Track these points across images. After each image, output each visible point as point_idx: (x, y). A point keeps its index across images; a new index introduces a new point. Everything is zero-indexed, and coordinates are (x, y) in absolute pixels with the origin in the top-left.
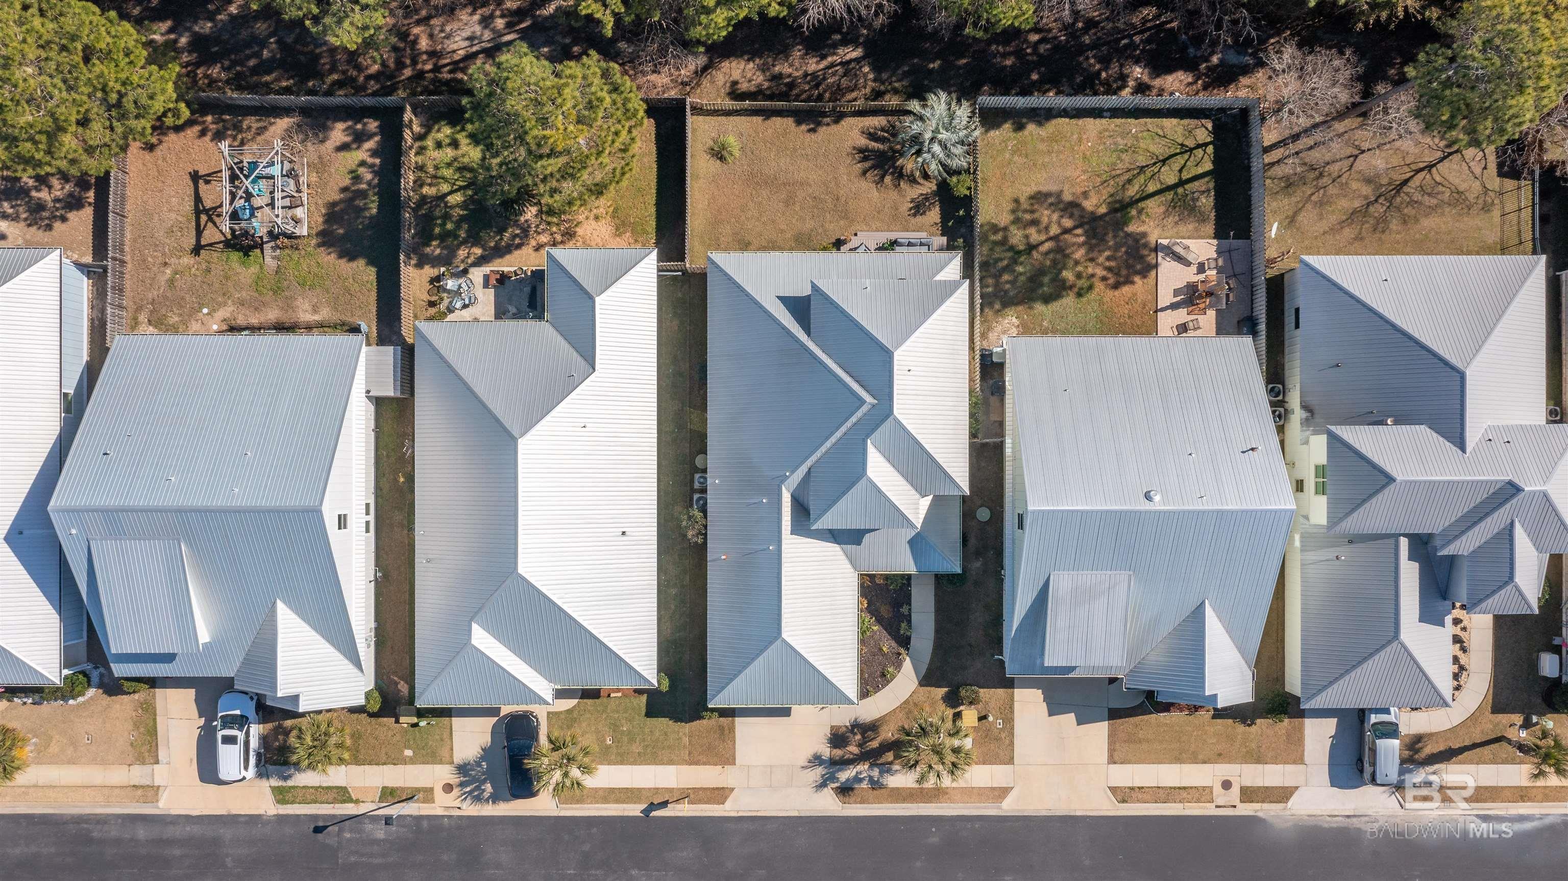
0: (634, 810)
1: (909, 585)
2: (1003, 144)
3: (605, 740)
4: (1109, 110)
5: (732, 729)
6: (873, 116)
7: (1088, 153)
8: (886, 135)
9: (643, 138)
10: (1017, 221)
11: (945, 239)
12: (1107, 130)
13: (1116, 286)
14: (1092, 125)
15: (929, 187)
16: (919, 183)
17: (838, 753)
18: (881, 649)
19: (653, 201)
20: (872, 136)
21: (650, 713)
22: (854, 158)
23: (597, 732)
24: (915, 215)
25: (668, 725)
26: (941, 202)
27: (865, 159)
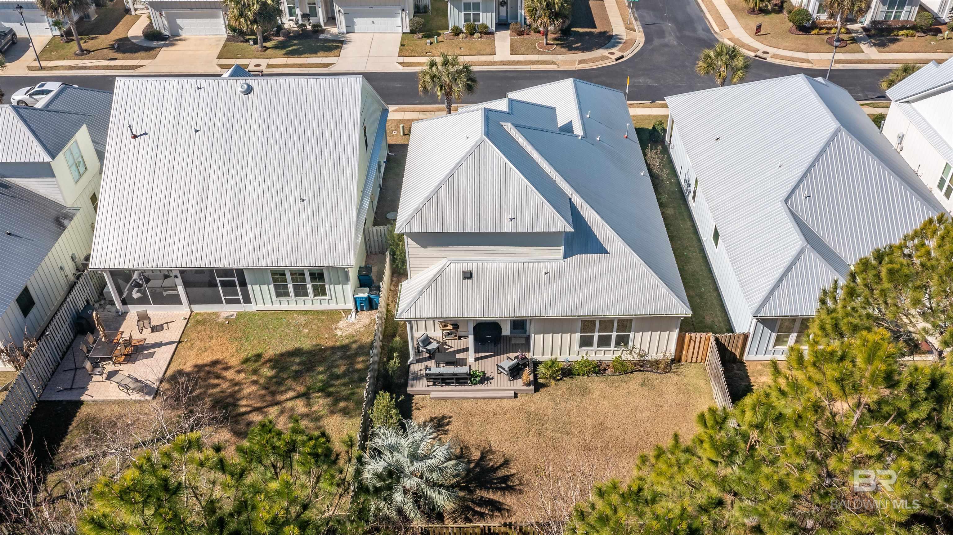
10: (318, 419)
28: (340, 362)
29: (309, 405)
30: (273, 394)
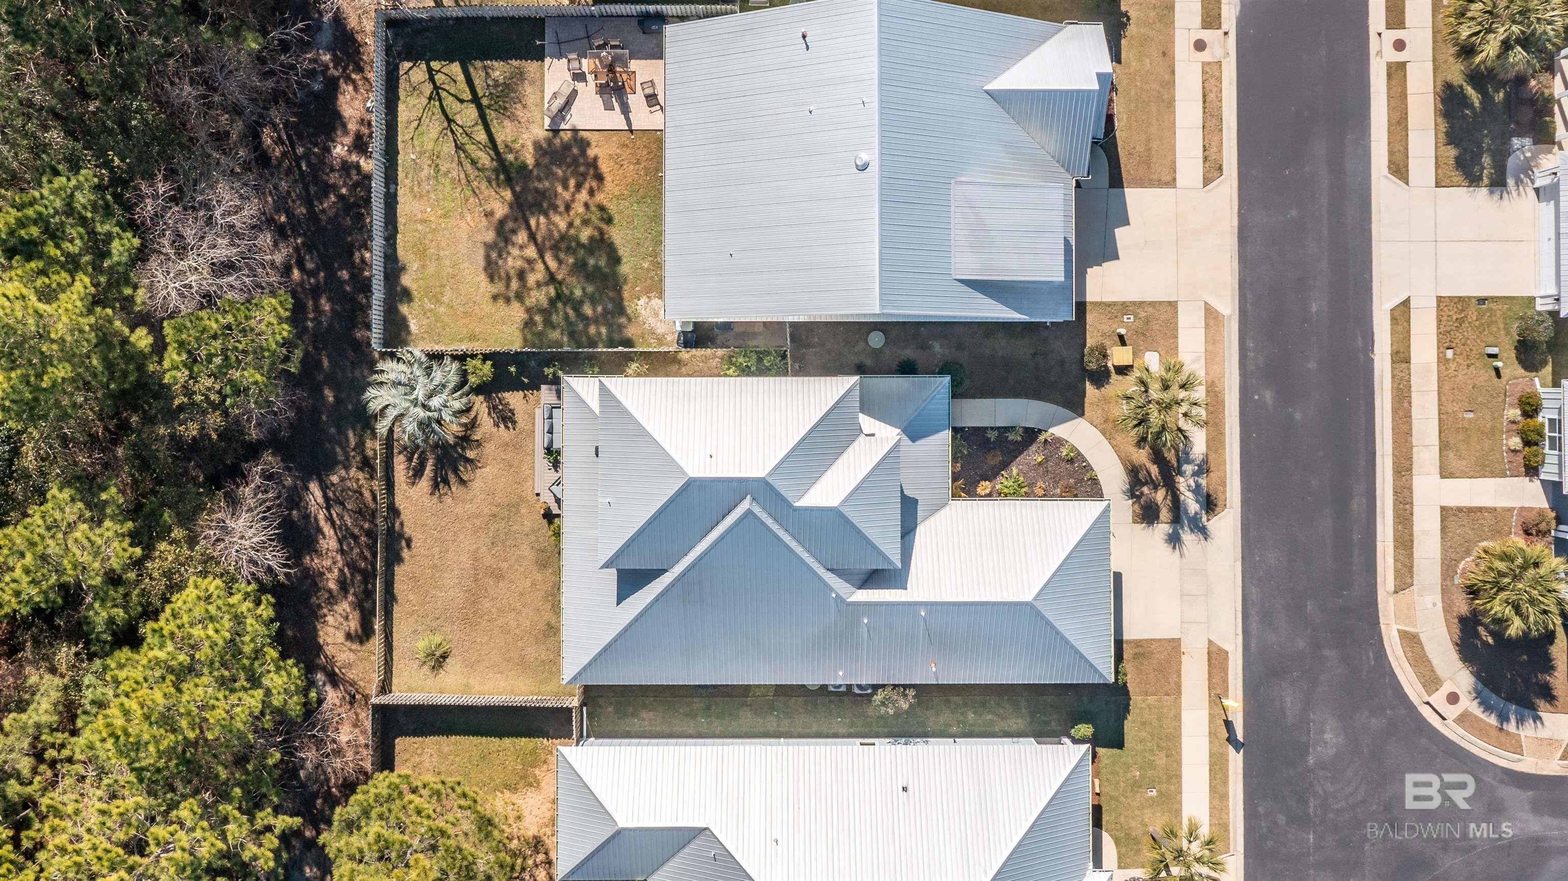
0: (1236, 761)
1: (962, 429)
2: (429, 314)
3: (1152, 798)
4: (387, 186)
5: (1138, 643)
6: (393, 471)
7: (440, 212)
8: (416, 456)
9: (419, 751)
10: (519, 297)
11: (543, 387)
12: (412, 189)
13: (600, 178)
14: (406, 206)
15: (480, 404)
16: (476, 417)
17: (1165, 514)
18: (1040, 464)
19: (496, 740)
20: (418, 473)
21: (1120, 745)
22: (446, 494)
23: (1142, 807)
24: (514, 422)
25: (1133, 721)
26: (497, 392)
27: (446, 482)
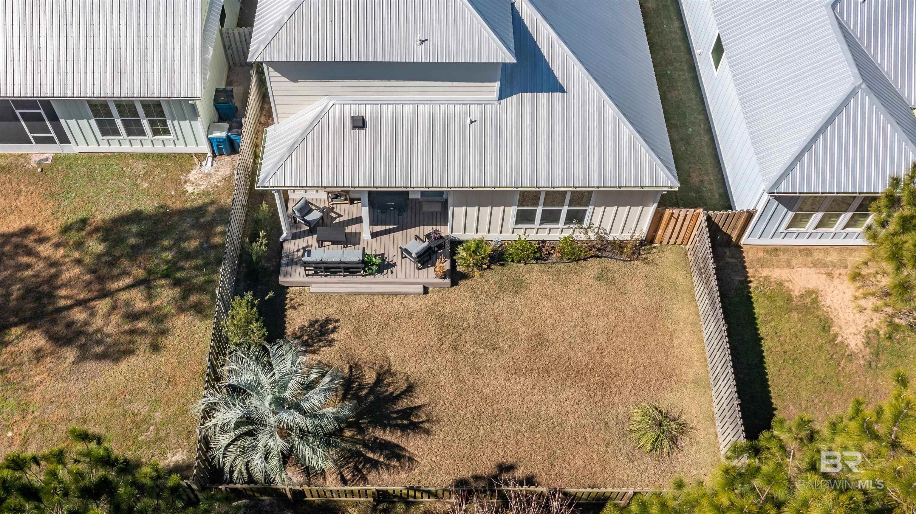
28: (192, 232)
29: (150, 298)
30: (101, 279)
